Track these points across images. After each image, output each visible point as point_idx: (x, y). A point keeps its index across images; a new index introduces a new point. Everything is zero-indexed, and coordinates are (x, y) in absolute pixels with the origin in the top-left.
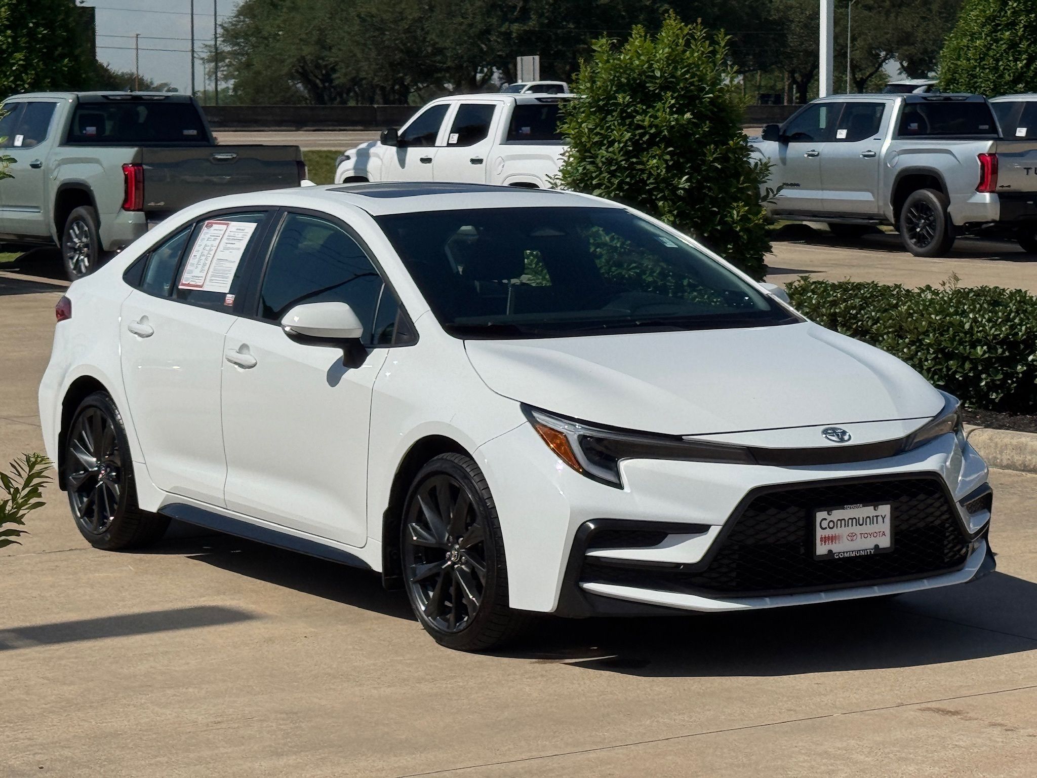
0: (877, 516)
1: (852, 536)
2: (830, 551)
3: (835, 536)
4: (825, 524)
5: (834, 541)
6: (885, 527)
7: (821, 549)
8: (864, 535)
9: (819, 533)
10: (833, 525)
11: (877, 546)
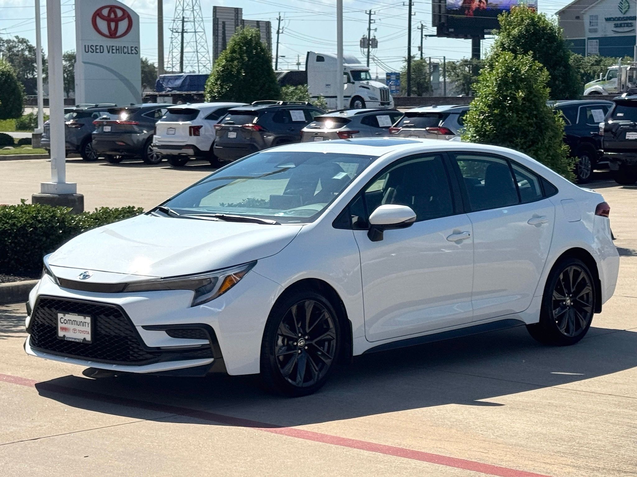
0: (86, 323)
2: (64, 336)
6: (88, 329)
7: (61, 334)
9: (60, 325)
10: (66, 322)
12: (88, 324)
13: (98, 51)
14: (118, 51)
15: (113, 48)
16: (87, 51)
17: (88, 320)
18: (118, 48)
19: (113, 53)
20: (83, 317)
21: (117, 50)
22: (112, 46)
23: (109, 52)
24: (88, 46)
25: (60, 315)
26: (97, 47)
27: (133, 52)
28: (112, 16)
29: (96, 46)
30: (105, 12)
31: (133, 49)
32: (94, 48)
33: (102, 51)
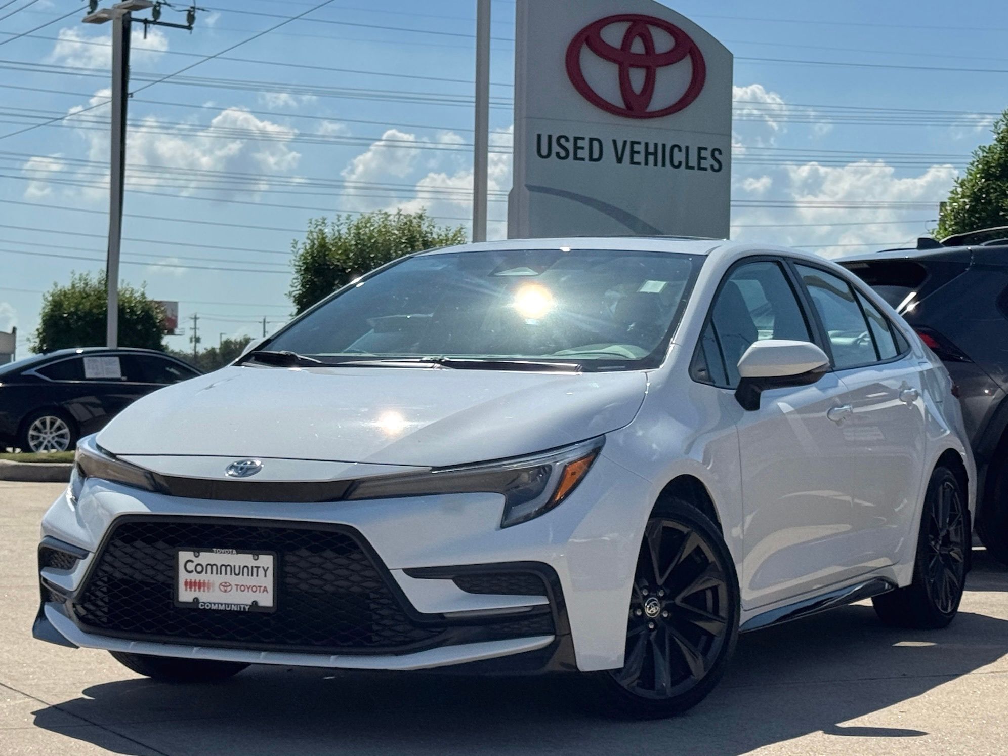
0: (258, 568)
1: (225, 586)
2: (196, 600)
3: (204, 583)
4: (190, 567)
5: (202, 588)
7: (185, 595)
8: (242, 588)
9: (183, 576)
10: (201, 569)
11: (255, 603)
12: (265, 571)
13: (580, 154)
14: (651, 158)
15: (637, 148)
16: (544, 152)
17: (267, 561)
18: (651, 149)
19: (632, 162)
20: (251, 556)
21: (647, 153)
22: (633, 143)
23: (620, 160)
24: (550, 137)
25: (184, 556)
26: (580, 143)
27: (704, 164)
28: (637, 47)
29: (576, 139)
30: (613, 36)
31: (704, 154)
32: (570, 146)
33: (596, 155)
